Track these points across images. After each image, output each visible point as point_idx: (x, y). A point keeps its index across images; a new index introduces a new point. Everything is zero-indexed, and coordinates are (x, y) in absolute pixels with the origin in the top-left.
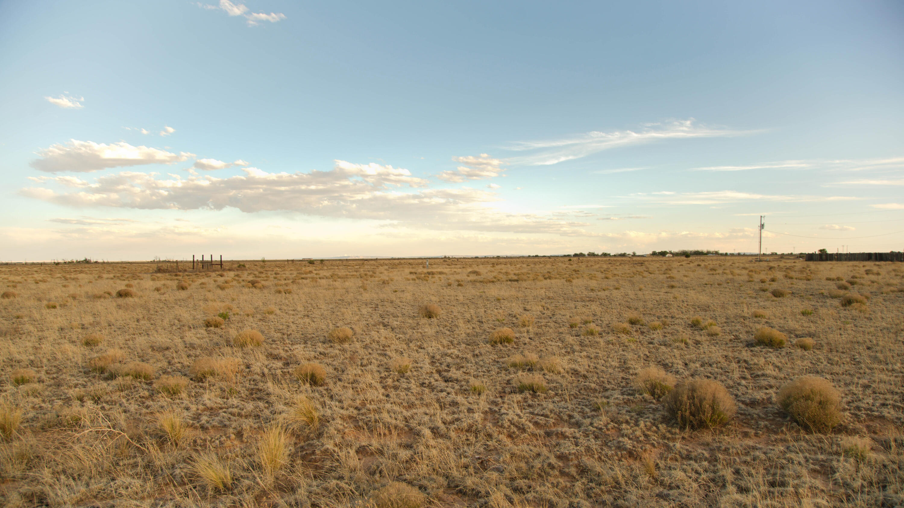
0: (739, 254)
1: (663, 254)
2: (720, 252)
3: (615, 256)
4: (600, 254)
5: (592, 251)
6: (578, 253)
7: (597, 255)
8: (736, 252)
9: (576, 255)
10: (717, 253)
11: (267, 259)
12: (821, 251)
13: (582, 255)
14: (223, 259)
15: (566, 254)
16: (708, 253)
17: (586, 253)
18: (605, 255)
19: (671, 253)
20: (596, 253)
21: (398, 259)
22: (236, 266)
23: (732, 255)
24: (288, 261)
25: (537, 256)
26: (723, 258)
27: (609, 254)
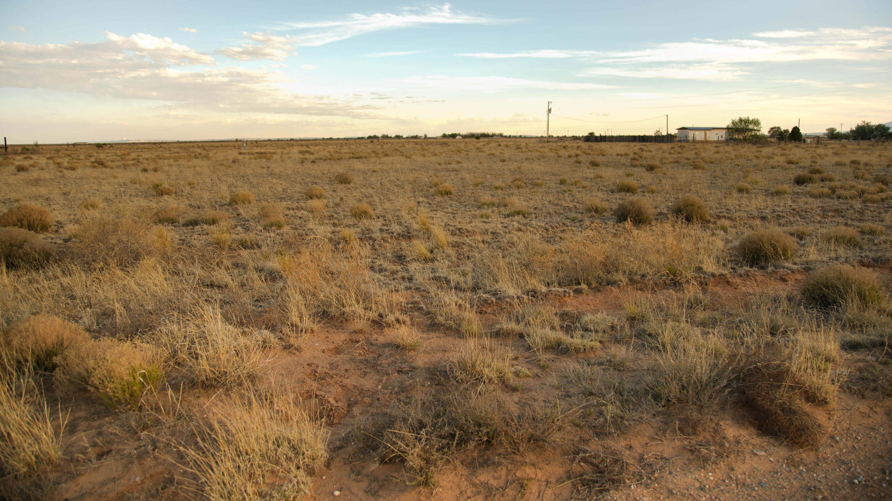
0: (521, 137)
1: (454, 136)
2: (505, 134)
3: (407, 138)
4: (393, 136)
5: (385, 134)
6: (372, 135)
7: (391, 138)
8: (518, 134)
9: (370, 137)
10: (501, 135)
11: (40, 143)
12: (590, 134)
13: (375, 137)
14: (7, 143)
15: (361, 136)
16: (493, 135)
17: (380, 135)
18: (398, 137)
19: (460, 135)
20: (389, 135)
21: (185, 142)
22: (20, 150)
23: (515, 137)
24: (68, 145)
25: (331, 139)
26: (506, 139)
27: (402, 137)
